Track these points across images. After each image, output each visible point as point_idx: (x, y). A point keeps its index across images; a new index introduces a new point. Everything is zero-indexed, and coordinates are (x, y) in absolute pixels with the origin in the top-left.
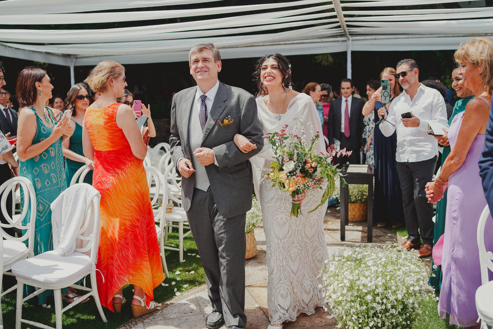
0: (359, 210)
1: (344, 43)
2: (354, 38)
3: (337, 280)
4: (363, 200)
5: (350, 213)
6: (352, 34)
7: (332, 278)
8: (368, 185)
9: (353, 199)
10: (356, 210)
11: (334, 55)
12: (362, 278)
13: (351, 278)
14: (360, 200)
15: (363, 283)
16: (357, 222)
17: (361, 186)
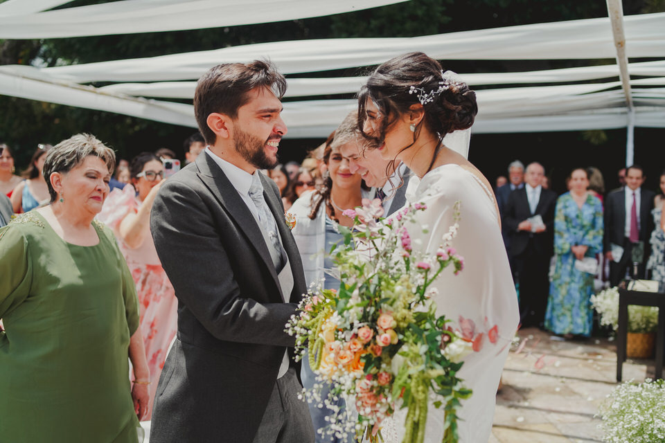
0: (642, 342)
1: (624, 116)
2: (639, 109)
3: (623, 421)
4: (649, 330)
5: (629, 346)
6: (636, 104)
7: (615, 419)
8: (657, 309)
9: (634, 327)
10: (638, 342)
11: (609, 132)
12: (657, 421)
13: (642, 418)
14: (645, 329)
15: (658, 426)
16: (639, 359)
17: (646, 309)
